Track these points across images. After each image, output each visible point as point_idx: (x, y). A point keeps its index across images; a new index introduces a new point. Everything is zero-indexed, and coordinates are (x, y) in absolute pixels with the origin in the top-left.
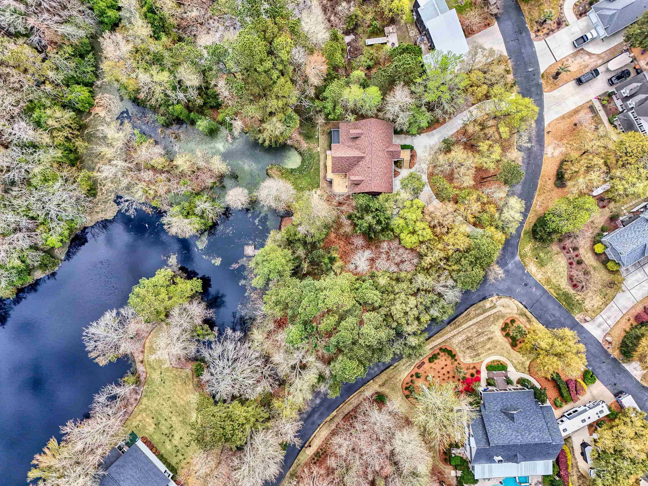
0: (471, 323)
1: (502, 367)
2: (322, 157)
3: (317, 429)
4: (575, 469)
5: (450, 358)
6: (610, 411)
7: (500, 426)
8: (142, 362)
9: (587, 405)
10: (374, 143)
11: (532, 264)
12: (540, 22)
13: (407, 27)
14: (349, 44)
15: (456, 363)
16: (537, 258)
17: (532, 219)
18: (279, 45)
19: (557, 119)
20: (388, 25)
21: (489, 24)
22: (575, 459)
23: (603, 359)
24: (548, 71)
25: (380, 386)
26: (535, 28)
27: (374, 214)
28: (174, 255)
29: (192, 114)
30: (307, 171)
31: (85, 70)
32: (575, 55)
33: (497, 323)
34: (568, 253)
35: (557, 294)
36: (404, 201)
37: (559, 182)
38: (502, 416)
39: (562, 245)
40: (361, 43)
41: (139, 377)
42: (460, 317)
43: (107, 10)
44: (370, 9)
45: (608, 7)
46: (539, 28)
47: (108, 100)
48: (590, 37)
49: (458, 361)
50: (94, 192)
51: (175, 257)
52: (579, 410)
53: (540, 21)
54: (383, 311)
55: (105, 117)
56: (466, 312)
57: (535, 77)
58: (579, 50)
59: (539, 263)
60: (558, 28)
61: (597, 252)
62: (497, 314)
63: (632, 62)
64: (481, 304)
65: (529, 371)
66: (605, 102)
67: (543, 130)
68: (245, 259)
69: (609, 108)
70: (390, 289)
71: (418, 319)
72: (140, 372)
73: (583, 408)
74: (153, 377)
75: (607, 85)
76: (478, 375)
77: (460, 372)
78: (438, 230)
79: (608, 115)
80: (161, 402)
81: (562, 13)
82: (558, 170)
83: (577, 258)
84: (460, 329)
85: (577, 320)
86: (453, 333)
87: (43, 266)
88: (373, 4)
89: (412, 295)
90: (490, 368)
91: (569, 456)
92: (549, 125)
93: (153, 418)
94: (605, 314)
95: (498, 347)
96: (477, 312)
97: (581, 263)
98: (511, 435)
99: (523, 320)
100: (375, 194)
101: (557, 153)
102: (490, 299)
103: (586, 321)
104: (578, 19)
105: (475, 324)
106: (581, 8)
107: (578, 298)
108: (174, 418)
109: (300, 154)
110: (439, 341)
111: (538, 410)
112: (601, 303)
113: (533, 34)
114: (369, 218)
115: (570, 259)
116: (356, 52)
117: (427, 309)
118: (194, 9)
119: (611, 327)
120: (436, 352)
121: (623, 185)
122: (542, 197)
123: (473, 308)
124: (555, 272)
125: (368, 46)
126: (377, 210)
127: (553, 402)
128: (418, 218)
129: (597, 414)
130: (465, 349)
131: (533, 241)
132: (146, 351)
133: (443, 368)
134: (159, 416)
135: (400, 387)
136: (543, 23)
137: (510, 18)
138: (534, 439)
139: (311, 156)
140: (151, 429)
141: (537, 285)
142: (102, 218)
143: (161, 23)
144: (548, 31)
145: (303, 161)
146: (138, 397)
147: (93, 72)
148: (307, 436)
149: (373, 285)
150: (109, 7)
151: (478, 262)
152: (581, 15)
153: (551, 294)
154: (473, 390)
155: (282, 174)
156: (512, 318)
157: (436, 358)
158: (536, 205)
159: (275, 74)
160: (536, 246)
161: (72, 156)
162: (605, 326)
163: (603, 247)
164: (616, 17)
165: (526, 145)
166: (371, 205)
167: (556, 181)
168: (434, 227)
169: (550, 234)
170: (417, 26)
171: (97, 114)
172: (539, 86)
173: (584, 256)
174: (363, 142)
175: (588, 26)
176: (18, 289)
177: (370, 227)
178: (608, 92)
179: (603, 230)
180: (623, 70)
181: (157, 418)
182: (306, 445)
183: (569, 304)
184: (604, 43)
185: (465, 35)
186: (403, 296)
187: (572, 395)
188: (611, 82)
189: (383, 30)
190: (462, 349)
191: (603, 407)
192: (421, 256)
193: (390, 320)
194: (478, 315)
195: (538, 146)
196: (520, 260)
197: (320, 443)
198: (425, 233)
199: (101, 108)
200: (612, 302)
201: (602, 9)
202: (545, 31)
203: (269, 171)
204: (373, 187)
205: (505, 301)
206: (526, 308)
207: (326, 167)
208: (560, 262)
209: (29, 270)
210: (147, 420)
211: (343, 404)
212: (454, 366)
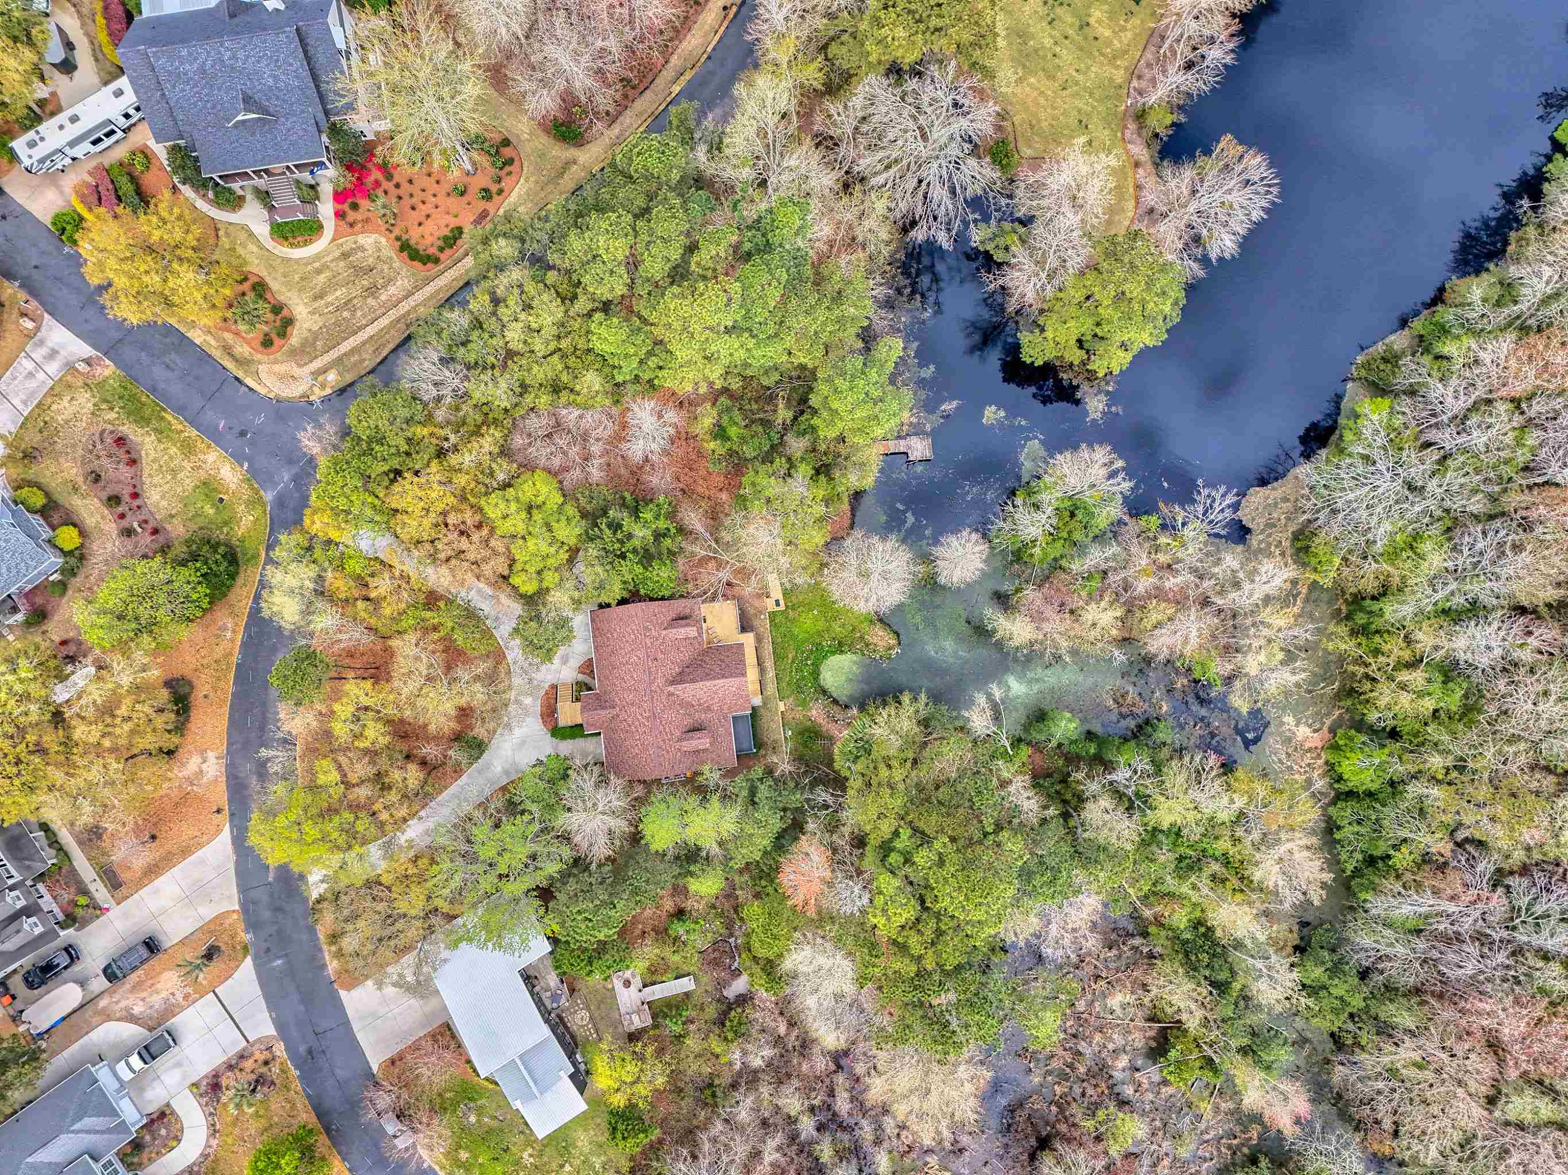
0: (370, 331)
1: (284, 232)
2: (771, 689)
3: (714, 49)
4: (85, 11)
5: (412, 242)
6: (12, 149)
7: (276, 78)
8: (1137, 165)
9: (68, 161)
10: (648, 718)
11: (233, 486)
12: (263, 1084)
13: (597, 1031)
14: (736, 973)
15: (397, 232)
16: (221, 500)
17: (242, 596)
18: (902, 905)
19: (201, 846)
20: (643, 1031)
21: (393, 1063)
22: (87, 34)
23: (36, 275)
24: (232, 965)
25: (575, 162)
26: (276, 1070)
27: (629, 545)
28: (1094, 420)
29: (1092, 751)
30: (803, 652)
31: (1356, 828)
32: (170, 1011)
33: (306, 334)
34: (146, 522)
35: (163, 418)
36: (560, 584)
37: (183, 690)
38: (272, 105)
39: (161, 538)
40: (705, 979)
41: (1140, 128)
42: (397, 342)
43: (1325, 979)
44: (694, 1067)
45: (93, 1138)
46: (264, 1070)
47: (1295, 767)
48: (135, 1061)
49: (393, 236)
50: (1299, 545)
51: (1093, 416)
52: (86, 147)
53: (265, 1089)
54: (582, 304)
55: (1297, 725)
56: (384, 353)
57: (265, 945)
58: (160, 1025)
59: (215, 490)
60: (216, 1076)
61: (71, 528)
62: (306, 359)
63: (22, 1012)
64: (349, 378)
65: (217, 230)
66: (82, 900)
67: (232, 815)
68: (928, 428)
69: (72, 890)
70: (572, 361)
71: (496, 301)
72: (1139, 141)
73: (79, 151)
74: (1107, 132)
75: (82, 947)
76: (340, 207)
77: (384, 207)
78: (469, 518)
79: (73, 871)
80: (1080, 78)
81: (211, 1114)
82: (187, 719)
83: (120, 509)
84: (393, 314)
85: (108, 362)
86: (412, 301)
87: (1391, 359)
88: (687, 1079)
89: (517, 353)
90: (314, 228)
91: (103, 37)
92: (219, 831)
93: (1096, 39)
94: (42, 381)
95: (297, 278)
96: (356, 357)
97: (110, 499)
98: (247, 57)
99: (242, 350)
100: (632, 597)
101: (193, 763)
102: (329, 391)
103: (88, 362)
104: (168, 1105)
105: (361, 328)
106: (163, 1132)
107: (112, 415)
108: (1048, 42)
109: (824, 692)
110: (442, 281)
111: (188, 128)
112: (54, 407)
113: (278, 1053)
114: (641, 534)
115: (139, 507)
116: (717, 954)
117: (478, 324)
118: (1119, 1012)
119: (23, 354)
120: (448, 252)
121: (21, 681)
122: (219, 652)
123: (369, 364)
124: (174, 472)
125: (688, 975)
126: (623, 556)
127: (153, 161)
128: (521, 542)
129: (42, 139)
130: (379, 267)
131: (235, 542)
132: (1131, 190)
133: (428, 216)
134: (1083, 43)
135: (526, 164)
136: (257, 1081)
137: (341, 1085)
138: (190, 54)
139: (799, 689)
140: (1098, 14)
141: (215, 437)
142: (1274, 489)
143: (1193, 958)
144: (241, 1066)
145: (816, 674)
146: (1135, 83)
147: (1339, 828)
148: (732, 30)
149: (614, 367)
150: (1324, 987)
151: (364, 446)
152: (162, 1115)
153: (177, 419)
154: (349, 168)
155: (862, 638)
156: (270, 350)
157: (446, 239)
158: (234, 631)
159: (904, 841)
160: (225, 530)
161: (1361, 619)
162: (38, 354)
163: (59, 542)
164: (71, 1113)
165: (272, 753)
166: (639, 569)
167: (189, 694)
168: (479, 526)
169: (195, 557)
170: (573, 1037)
171: (1315, 731)
172: (252, 924)
173: (103, 517)
174: (675, 720)
175: (141, 1090)
176: (1443, 302)
177: (635, 513)
178: (77, 930)
179: (62, 586)
180: (44, 988)
181: (1086, 38)
182: (734, 9)
183: (133, 398)
184: (96, 1051)
185: (450, 1029)
186: (539, 347)
187: (107, 181)
188: (72, 953)
189: (654, 1016)
190: (386, 267)
191: (30, 157)
192: (505, 452)
193: (564, 288)
194: (353, 351)
195: (242, 775)
196: (262, 493)
197: (701, 17)
198: (502, 505)
199: (1307, 745)
200: (25, 414)
201: (109, 1131)
202: (248, 1064)
203: (893, 642)
204: (640, 614)
205: (293, 391)
206: (237, 379)
207: (760, 663)
208: (163, 497)
209: (1422, 344)
210: (1107, 33)
211: (657, 113)
212: (402, 225)
